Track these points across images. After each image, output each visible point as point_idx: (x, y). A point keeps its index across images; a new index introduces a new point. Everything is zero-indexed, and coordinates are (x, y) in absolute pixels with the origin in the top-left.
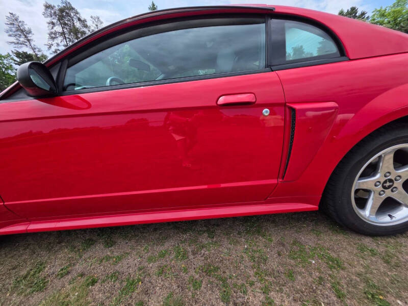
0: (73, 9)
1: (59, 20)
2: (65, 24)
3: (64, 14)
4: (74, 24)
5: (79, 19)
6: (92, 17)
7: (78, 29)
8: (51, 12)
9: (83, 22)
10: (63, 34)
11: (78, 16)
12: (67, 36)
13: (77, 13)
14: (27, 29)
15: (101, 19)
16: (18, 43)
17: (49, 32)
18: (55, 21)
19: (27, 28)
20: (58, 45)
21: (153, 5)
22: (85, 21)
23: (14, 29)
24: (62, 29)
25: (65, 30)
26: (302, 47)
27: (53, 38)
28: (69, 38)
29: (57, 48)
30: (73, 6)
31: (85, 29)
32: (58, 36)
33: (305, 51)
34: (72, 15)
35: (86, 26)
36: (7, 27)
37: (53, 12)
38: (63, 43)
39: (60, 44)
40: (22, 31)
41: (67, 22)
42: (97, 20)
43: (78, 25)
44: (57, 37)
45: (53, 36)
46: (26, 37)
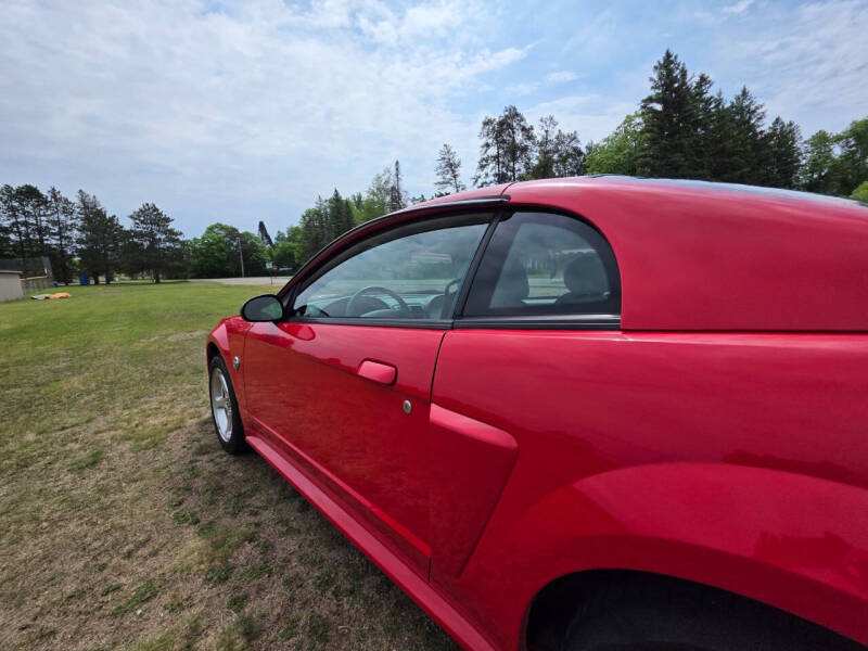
0: (518, 115)
1: (496, 138)
2: (503, 142)
3: (505, 126)
4: (514, 138)
5: (523, 129)
6: (541, 121)
7: (518, 144)
8: (489, 130)
9: (527, 131)
10: (496, 158)
11: (522, 123)
12: (501, 160)
13: (522, 120)
14: (456, 162)
15: (556, 119)
16: (444, 183)
17: (479, 159)
18: (490, 141)
19: (456, 160)
20: (487, 175)
22: (531, 129)
23: (443, 165)
24: (496, 151)
25: (501, 151)
27: (482, 167)
28: (502, 162)
29: (484, 180)
30: (518, 111)
31: (529, 143)
32: (489, 162)
34: (515, 125)
35: (530, 137)
36: (437, 164)
37: (491, 128)
38: (493, 172)
40: (451, 165)
41: (505, 138)
43: (519, 137)
44: (488, 164)
45: (484, 163)
46: (453, 172)
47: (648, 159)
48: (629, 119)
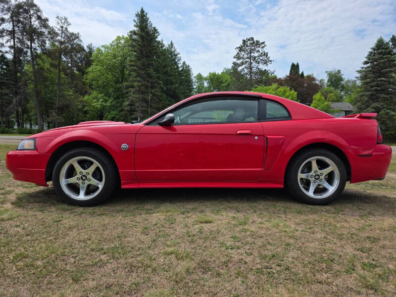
0: (35, 6)
2: (19, 21)
4: (31, 22)
5: (39, 18)
6: (58, 17)
7: (35, 28)
8: (4, 7)
9: (44, 22)
10: (12, 33)
11: (39, 14)
13: (38, 10)
21: (142, 11)
22: (47, 20)
24: (12, 27)
25: (16, 29)
26: (339, 71)
28: (18, 38)
31: (43, 30)
32: (4, 34)
33: (343, 77)
34: (32, 12)
35: (46, 27)
37: (6, 6)
38: (9, 44)
39: (5, 45)
41: (21, 19)
42: (63, 21)
43: (36, 23)
44: (3, 36)
47: (135, 68)
48: (119, 38)
